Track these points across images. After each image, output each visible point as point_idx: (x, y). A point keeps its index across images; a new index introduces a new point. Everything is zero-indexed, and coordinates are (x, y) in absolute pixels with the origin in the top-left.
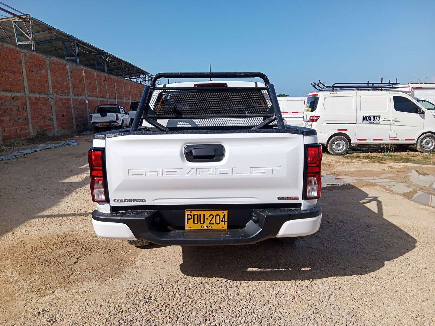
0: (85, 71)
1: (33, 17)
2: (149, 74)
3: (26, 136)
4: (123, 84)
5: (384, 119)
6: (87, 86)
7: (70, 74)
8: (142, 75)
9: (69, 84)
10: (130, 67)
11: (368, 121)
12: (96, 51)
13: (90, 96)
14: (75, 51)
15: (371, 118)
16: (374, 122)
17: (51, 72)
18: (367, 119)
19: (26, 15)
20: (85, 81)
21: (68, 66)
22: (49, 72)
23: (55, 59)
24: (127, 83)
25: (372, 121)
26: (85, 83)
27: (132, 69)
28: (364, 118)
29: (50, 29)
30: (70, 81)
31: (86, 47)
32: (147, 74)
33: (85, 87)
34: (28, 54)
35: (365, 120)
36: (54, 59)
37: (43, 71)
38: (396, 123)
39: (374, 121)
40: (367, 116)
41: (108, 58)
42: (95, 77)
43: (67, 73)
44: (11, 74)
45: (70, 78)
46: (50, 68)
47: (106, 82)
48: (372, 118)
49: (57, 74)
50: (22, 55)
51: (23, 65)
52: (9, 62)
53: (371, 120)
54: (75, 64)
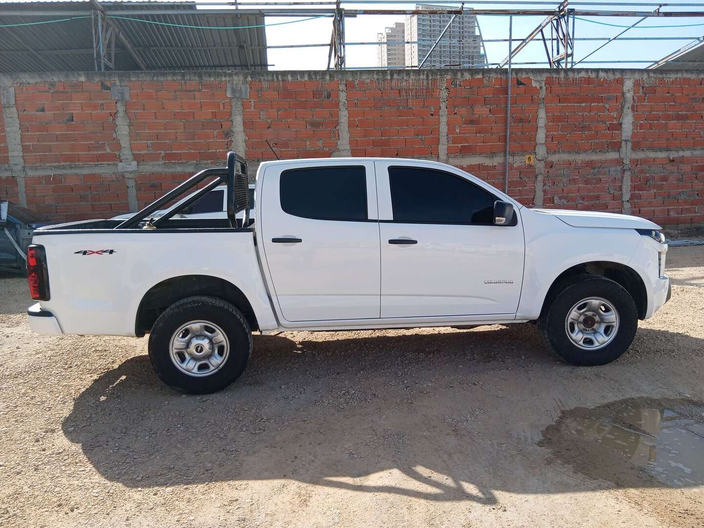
3: (692, 223)
44: (676, 122)
52: (675, 102)
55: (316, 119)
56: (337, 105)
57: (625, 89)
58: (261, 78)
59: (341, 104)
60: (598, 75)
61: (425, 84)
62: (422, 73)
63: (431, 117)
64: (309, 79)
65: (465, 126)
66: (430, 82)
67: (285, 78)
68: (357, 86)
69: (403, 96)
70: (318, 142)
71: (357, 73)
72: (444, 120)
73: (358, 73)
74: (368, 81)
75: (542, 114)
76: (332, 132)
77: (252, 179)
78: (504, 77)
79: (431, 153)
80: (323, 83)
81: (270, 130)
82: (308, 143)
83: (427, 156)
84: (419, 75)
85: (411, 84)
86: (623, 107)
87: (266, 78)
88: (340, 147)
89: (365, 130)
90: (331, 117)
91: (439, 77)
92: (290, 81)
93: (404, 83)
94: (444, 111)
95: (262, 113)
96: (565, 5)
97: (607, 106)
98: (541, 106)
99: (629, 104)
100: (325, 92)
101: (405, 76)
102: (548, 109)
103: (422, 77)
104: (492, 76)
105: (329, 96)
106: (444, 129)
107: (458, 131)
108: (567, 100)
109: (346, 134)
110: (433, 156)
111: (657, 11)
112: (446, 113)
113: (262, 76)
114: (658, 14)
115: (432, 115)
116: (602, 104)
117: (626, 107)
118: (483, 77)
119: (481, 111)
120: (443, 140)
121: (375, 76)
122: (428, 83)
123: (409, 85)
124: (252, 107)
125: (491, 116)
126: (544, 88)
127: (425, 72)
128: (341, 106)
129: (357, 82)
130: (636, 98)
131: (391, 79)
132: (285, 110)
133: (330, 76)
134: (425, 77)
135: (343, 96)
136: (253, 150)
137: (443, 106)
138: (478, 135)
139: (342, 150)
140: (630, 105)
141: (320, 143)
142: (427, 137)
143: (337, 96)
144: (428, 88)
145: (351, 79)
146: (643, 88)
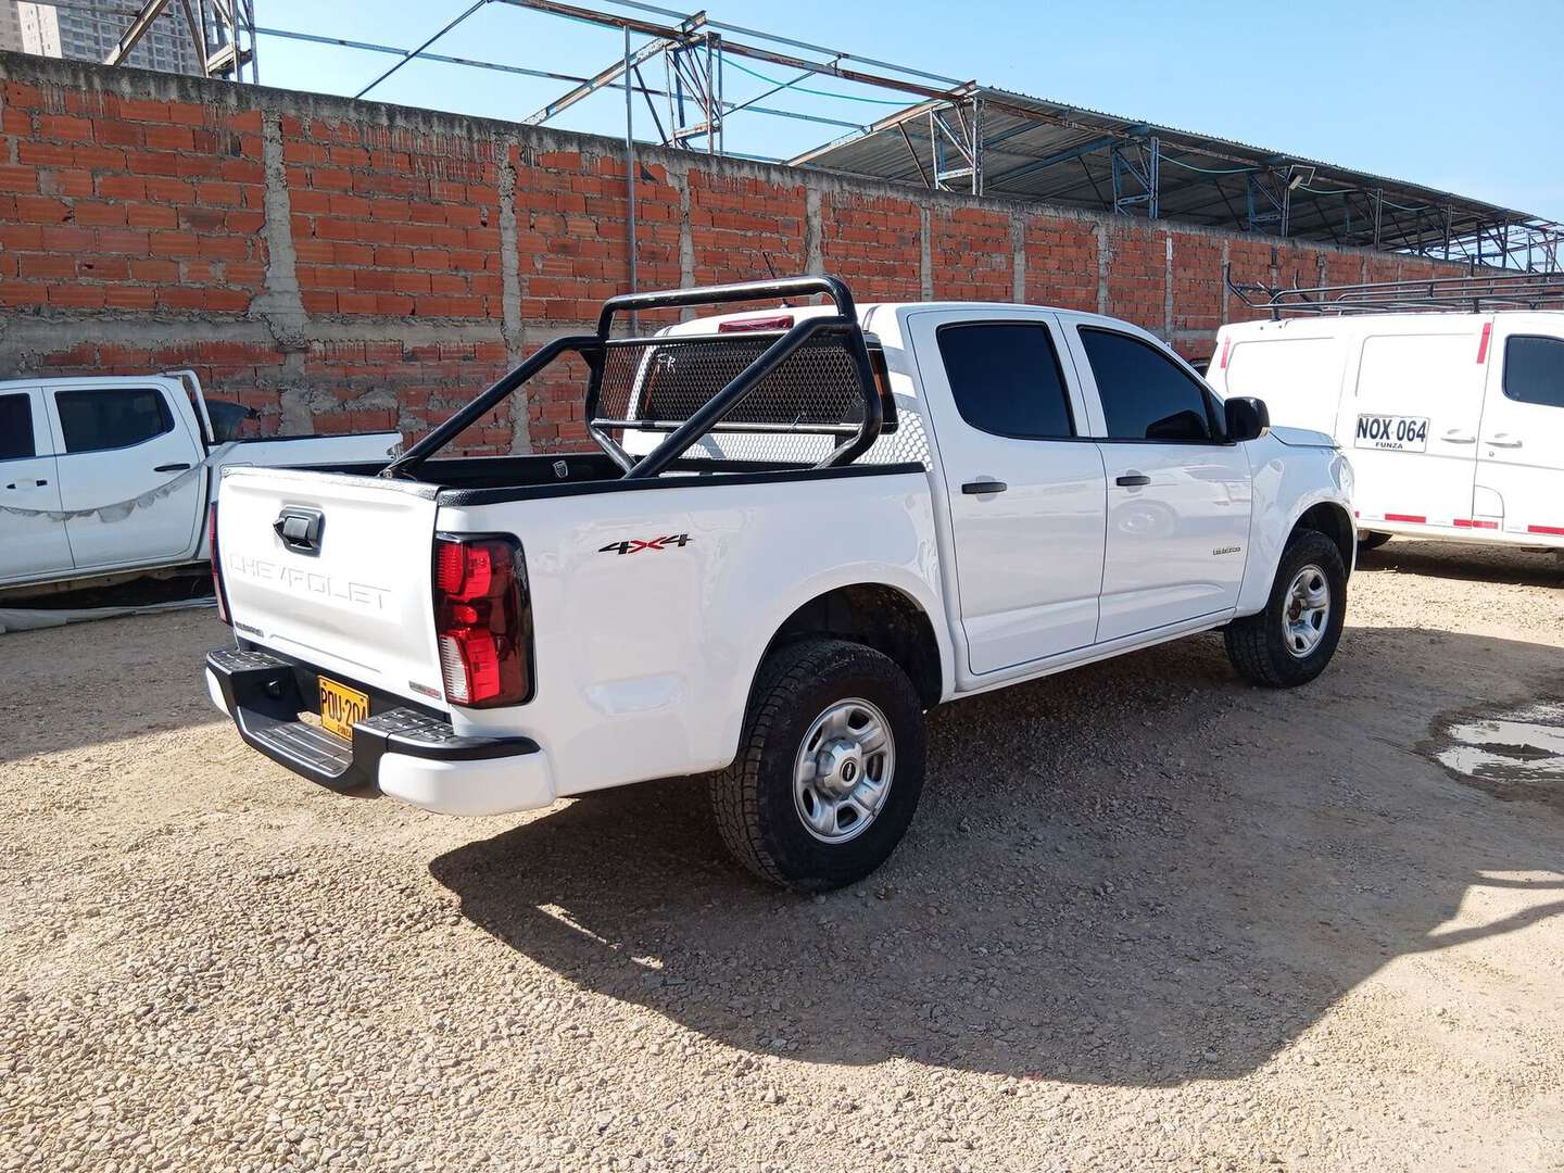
0: (1177, 239)
1: (991, 88)
2: (1531, 218)
4: (1364, 272)
5: (1449, 433)
6: (1175, 296)
7: (1104, 257)
8: (1492, 227)
9: (1098, 290)
10: (1421, 200)
11: (1378, 439)
12: (1252, 162)
13: (1185, 327)
14: (1149, 174)
15: (1390, 430)
16: (1400, 446)
17: (1027, 261)
18: (1374, 433)
19: (965, 86)
20: (1169, 277)
21: (1101, 233)
22: (1020, 259)
23: (1050, 212)
24: (1388, 268)
25: (1393, 439)
26: (1169, 285)
27: (1434, 207)
28: (1362, 429)
29: (1058, 114)
30: (1101, 283)
31: (1208, 153)
32: (1520, 219)
33: (1170, 296)
34: (946, 209)
35: (1365, 436)
36: (1047, 213)
37: (999, 259)
38: (1501, 454)
39: (1400, 439)
40: (1377, 421)
41: (1299, 179)
42: (1221, 257)
43: (1093, 255)
44: (881, 278)
45: (1102, 271)
46: (1027, 247)
47: (1274, 273)
48: (1392, 429)
49: (1052, 264)
50: (925, 216)
51: (926, 246)
52: (878, 242)
53: (1388, 438)
54: (1133, 222)
55: (204, 207)
56: (259, 175)
57: (810, 210)
58: (39, 75)
59: (269, 172)
60: (769, 178)
61: (465, 150)
62: (457, 124)
63: (482, 227)
64: (182, 97)
65: (552, 256)
66: (475, 145)
67: (113, 87)
68: (309, 133)
69: (420, 172)
70: (211, 268)
71: (307, 99)
72: (509, 237)
73: (311, 101)
74: (335, 123)
75: (687, 246)
76: (249, 243)
77: (18, 364)
78: (618, 158)
79: (488, 314)
80: (220, 112)
81: (70, 225)
82: (184, 269)
83: (479, 319)
84: (452, 127)
85: (435, 146)
86: (809, 245)
87: (54, 80)
88: (274, 285)
89: (334, 245)
90: (244, 205)
91: (493, 138)
92: (127, 98)
93: (420, 142)
94: (507, 218)
95: (43, 175)
96: (699, 22)
97: (785, 239)
98: (685, 228)
99: (816, 241)
100: (225, 135)
101: (421, 124)
102: (697, 237)
103: (457, 131)
104: (596, 151)
105: (237, 149)
106: (510, 259)
107: (539, 266)
108: (724, 222)
109: (287, 250)
110: (493, 319)
111: (833, 65)
112: (514, 222)
113: (43, 72)
114: (834, 71)
115: (484, 224)
116: (775, 236)
117: (813, 245)
118: (581, 152)
119: (581, 226)
120: (511, 285)
121: (353, 114)
122: (472, 149)
123: (431, 148)
124: (14, 157)
125: (600, 240)
126: (687, 191)
127: (465, 123)
128: (271, 181)
129: (307, 123)
130: (825, 228)
131: (391, 126)
132: (116, 175)
133: (239, 98)
134: (464, 133)
135: (273, 154)
136: (19, 279)
137: (506, 204)
138: (578, 279)
139: (279, 293)
140: (818, 242)
141: (218, 271)
142: (476, 274)
143: (260, 151)
144: (471, 160)
145: (292, 113)
146: (834, 210)
